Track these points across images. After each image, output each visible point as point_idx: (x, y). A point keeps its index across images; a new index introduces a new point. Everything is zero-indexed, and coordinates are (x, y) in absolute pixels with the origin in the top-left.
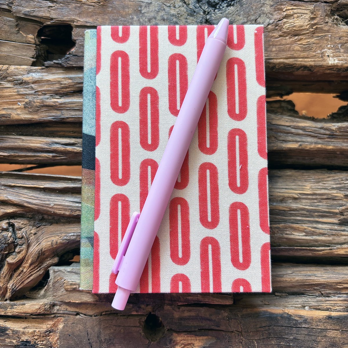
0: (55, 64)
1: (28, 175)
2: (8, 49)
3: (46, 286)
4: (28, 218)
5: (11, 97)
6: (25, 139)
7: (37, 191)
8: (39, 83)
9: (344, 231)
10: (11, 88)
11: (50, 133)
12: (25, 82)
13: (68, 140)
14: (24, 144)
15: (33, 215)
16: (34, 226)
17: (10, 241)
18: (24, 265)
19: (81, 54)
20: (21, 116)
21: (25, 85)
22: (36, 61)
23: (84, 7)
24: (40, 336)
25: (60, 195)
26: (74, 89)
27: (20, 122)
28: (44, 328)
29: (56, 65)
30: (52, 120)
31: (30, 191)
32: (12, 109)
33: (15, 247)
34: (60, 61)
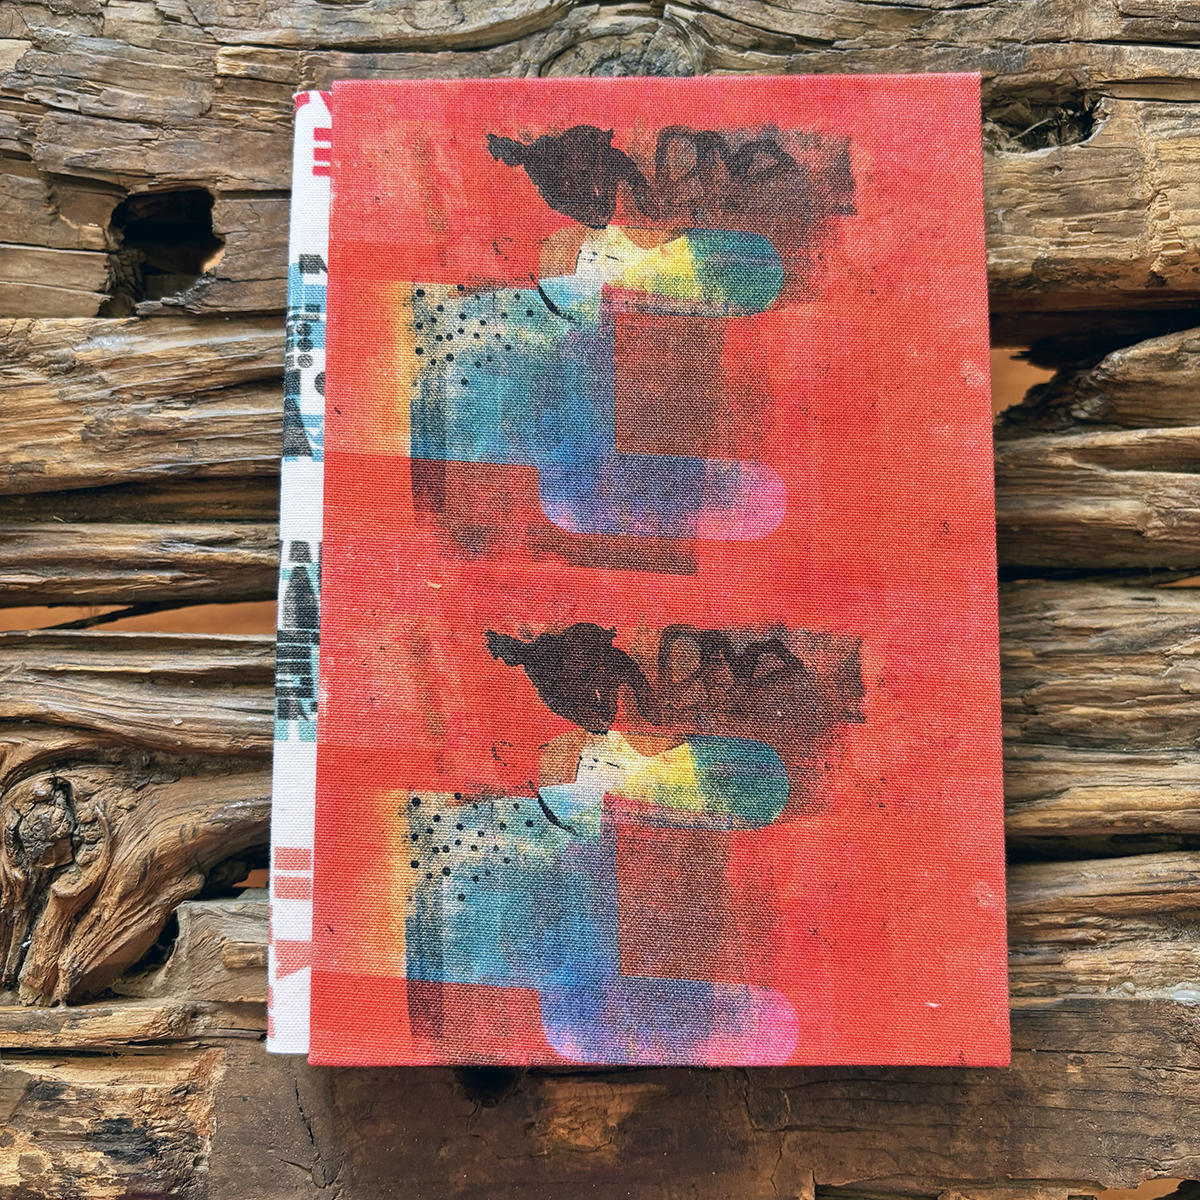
0: (166, 308)
1: (103, 637)
2: (27, 268)
3: (171, 959)
4: (109, 762)
5: (43, 412)
6: (89, 532)
7: (130, 683)
8: (123, 365)
9: (1038, 759)
10: (41, 384)
11: (162, 512)
12: (82, 366)
13: (216, 529)
14: (87, 546)
15: (124, 753)
16: (127, 785)
17: (58, 832)
18: (103, 901)
19: (240, 275)
20: (75, 465)
21: (82, 373)
22: (111, 299)
23: (245, 135)
24: (158, 1103)
25: (198, 693)
26: (227, 379)
27: (73, 484)
28: (170, 1082)
29: (170, 311)
30: (165, 472)
31: (111, 683)
32: (48, 446)
33: (76, 848)
34: (179, 299)
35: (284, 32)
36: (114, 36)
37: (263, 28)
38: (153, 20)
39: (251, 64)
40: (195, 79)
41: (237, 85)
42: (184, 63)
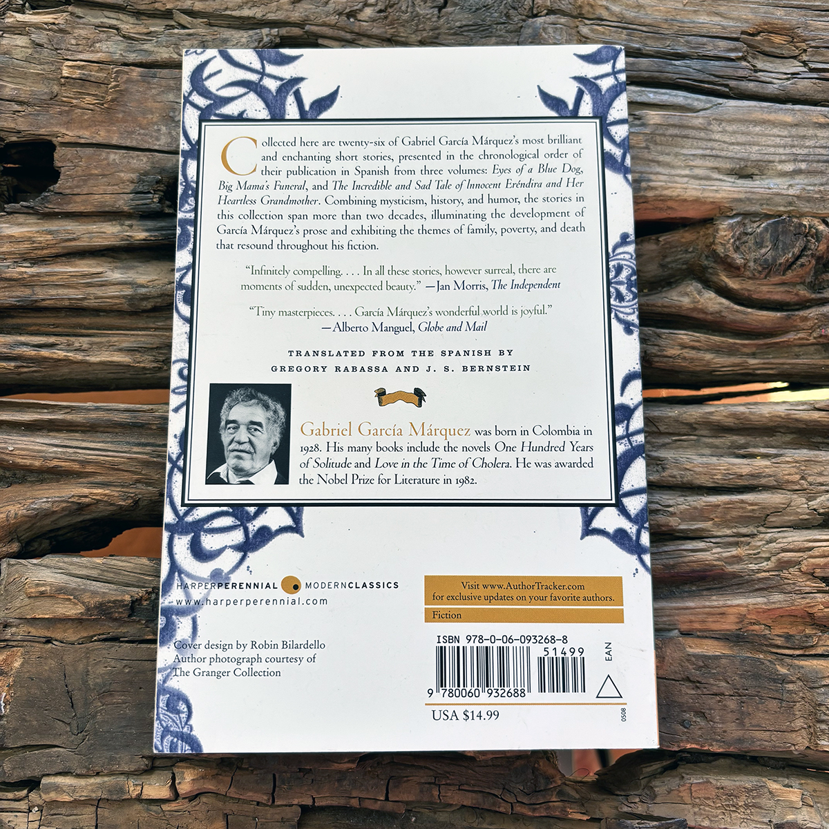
0: (23, 208)
11: (13, 328)
13: (44, 338)
19: (68, 191)
23: (76, 111)
25: (26, 434)
26: (57, 251)
29: (25, 210)
30: (16, 303)
34: (31, 204)
35: (103, 54)
36: (5, 54)
37: (92, 51)
38: (28, 46)
39: (83, 72)
40: (49, 79)
41: (74, 83)
42: (44, 70)
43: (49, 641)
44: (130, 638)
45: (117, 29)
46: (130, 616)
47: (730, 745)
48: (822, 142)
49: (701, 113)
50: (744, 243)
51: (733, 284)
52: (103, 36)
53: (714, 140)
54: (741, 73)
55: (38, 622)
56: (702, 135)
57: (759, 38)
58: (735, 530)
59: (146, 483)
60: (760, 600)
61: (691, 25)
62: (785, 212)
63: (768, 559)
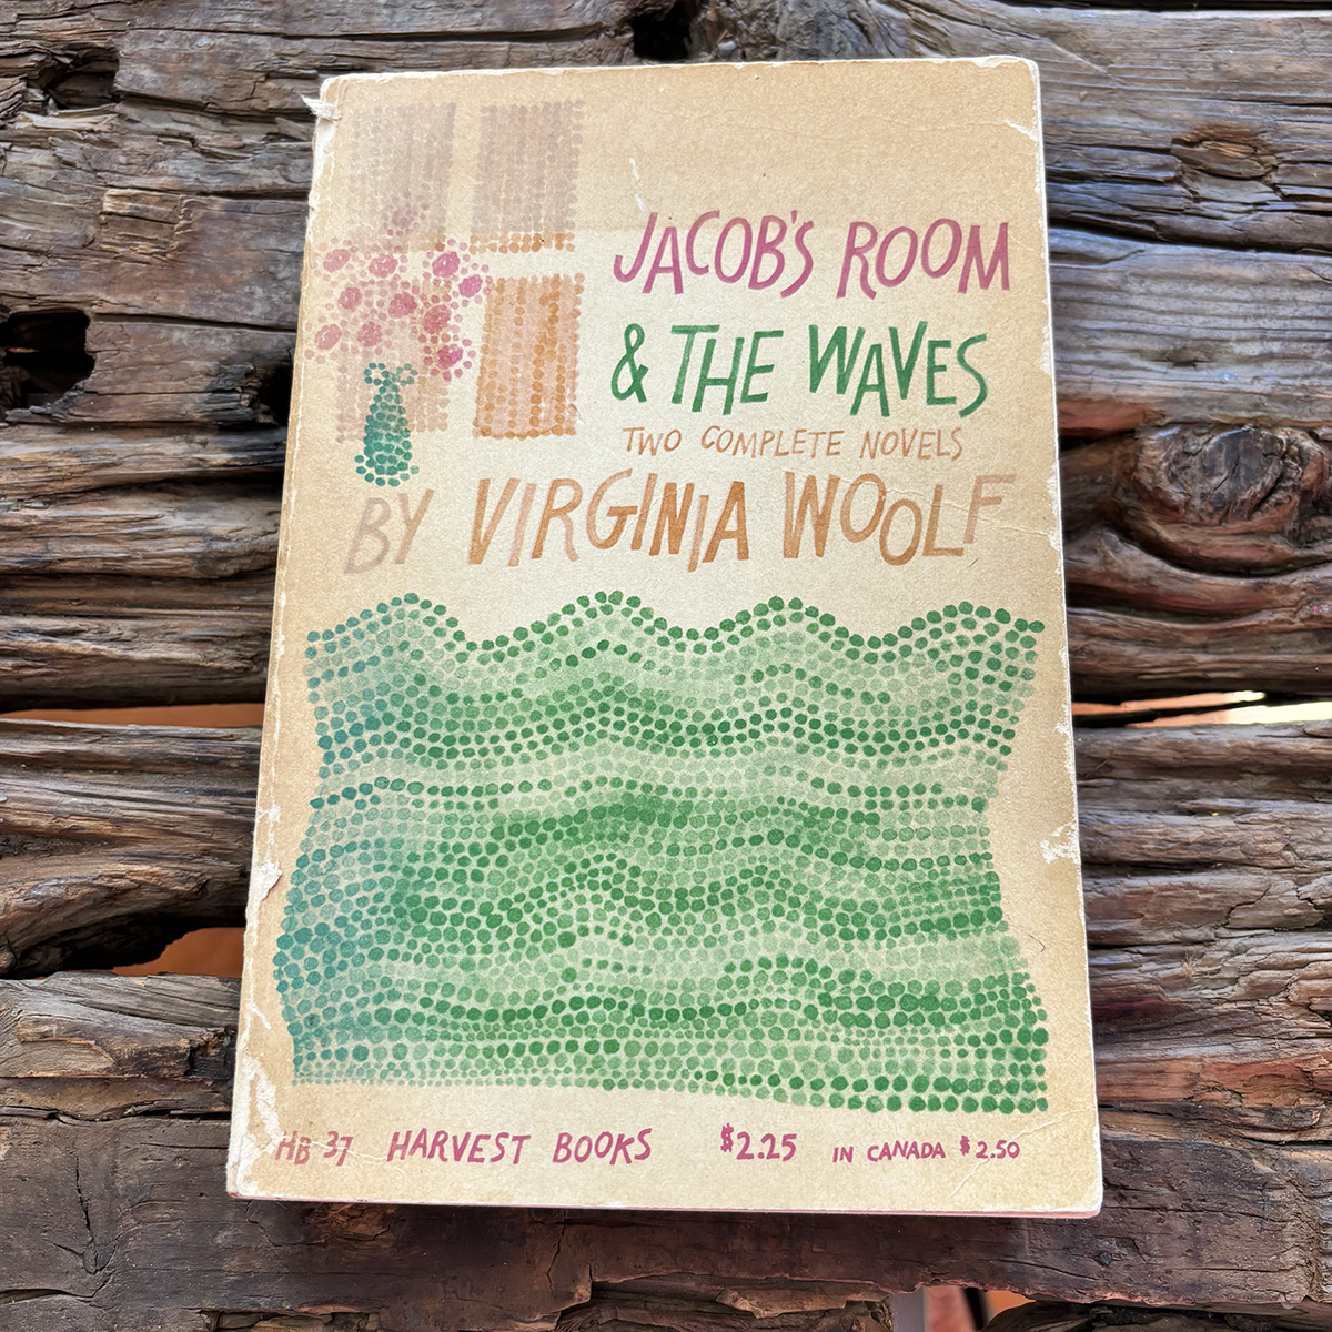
0: (34, 416)
11: (14, 607)
13: (62, 622)
19: (106, 389)
23: (122, 265)
25: (28, 776)
26: (86, 483)
29: (39, 419)
30: (18, 565)
34: (47, 409)
35: (170, 179)
36: (14, 177)
37: (152, 175)
38: (51, 165)
39: (135, 205)
40: (82, 216)
41: (120, 222)
42: (74, 202)
43: (53, 1116)
44: (187, 1111)
45: (192, 140)
46: (187, 1074)
47: (1176, 1293)
48: (1306, 310)
49: (1111, 265)
50: (1184, 468)
51: (1168, 534)
52: (169, 150)
53: (1133, 307)
54: (1173, 203)
55: (35, 1084)
56: (1114, 298)
57: (1200, 149)
58: (1178, 934)
59: (219, 856)
60: (1222, 1049)
61: (1093, 130)
62: (1249, 420)
63: (1234, 981)
